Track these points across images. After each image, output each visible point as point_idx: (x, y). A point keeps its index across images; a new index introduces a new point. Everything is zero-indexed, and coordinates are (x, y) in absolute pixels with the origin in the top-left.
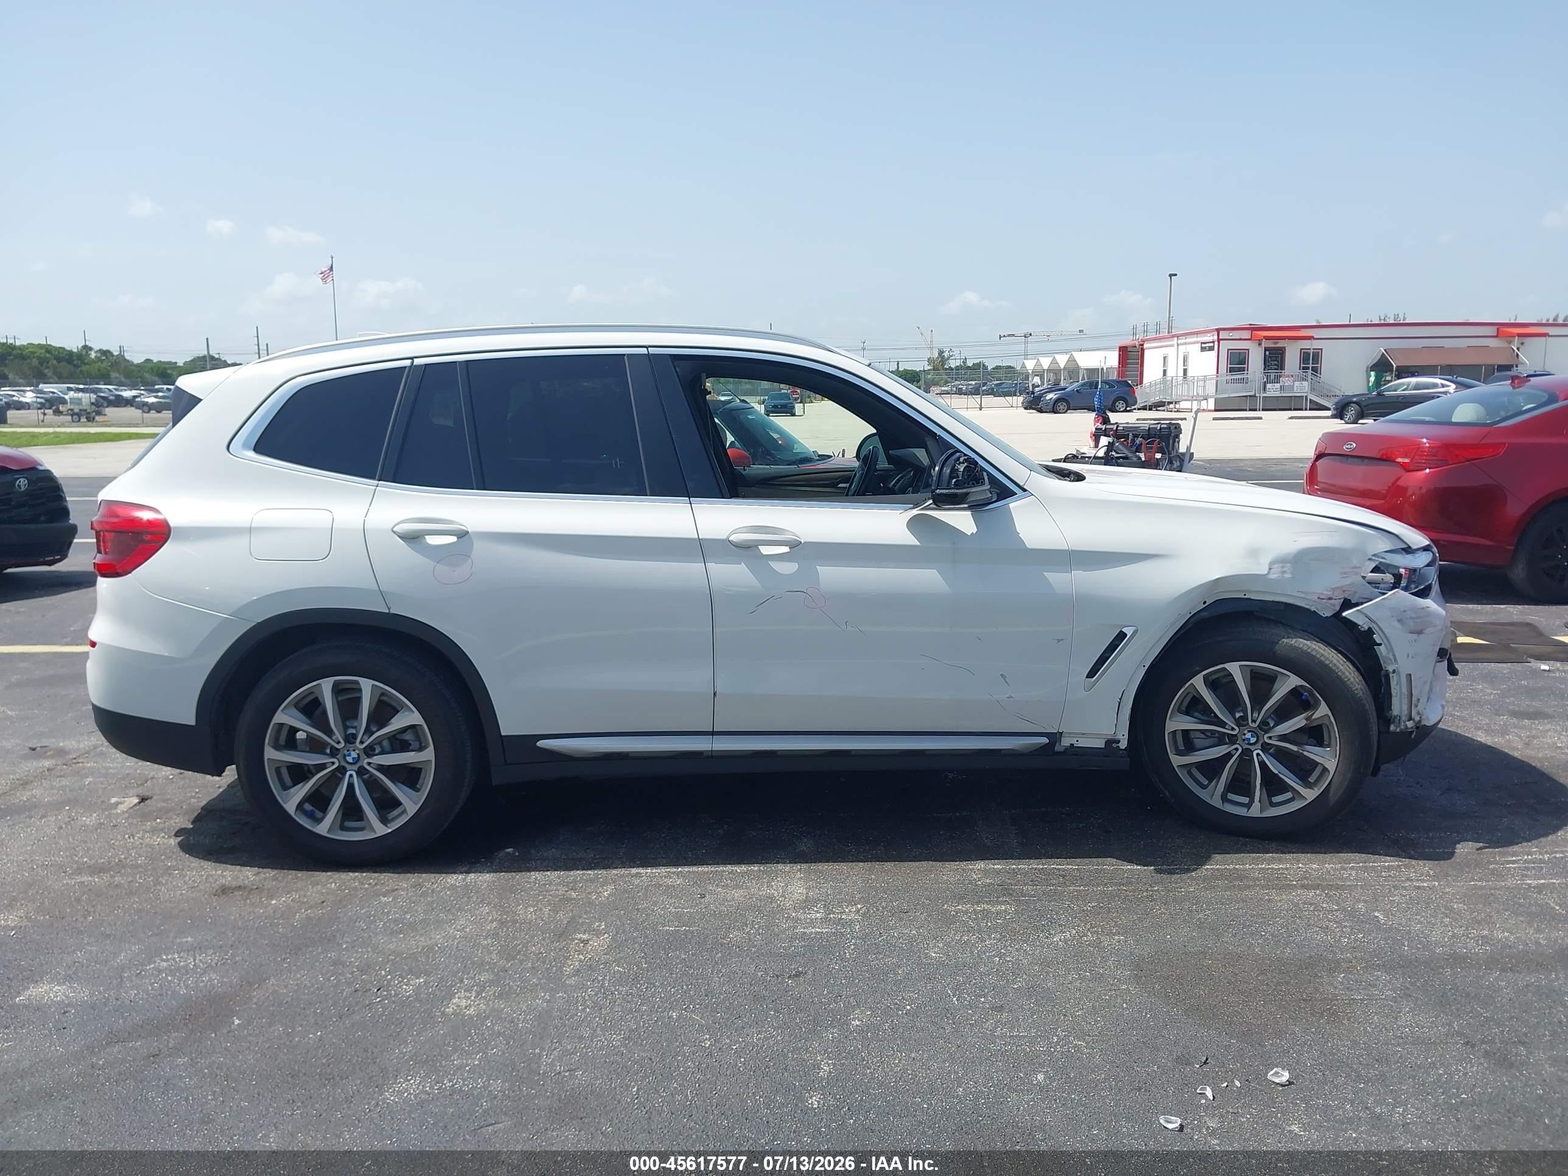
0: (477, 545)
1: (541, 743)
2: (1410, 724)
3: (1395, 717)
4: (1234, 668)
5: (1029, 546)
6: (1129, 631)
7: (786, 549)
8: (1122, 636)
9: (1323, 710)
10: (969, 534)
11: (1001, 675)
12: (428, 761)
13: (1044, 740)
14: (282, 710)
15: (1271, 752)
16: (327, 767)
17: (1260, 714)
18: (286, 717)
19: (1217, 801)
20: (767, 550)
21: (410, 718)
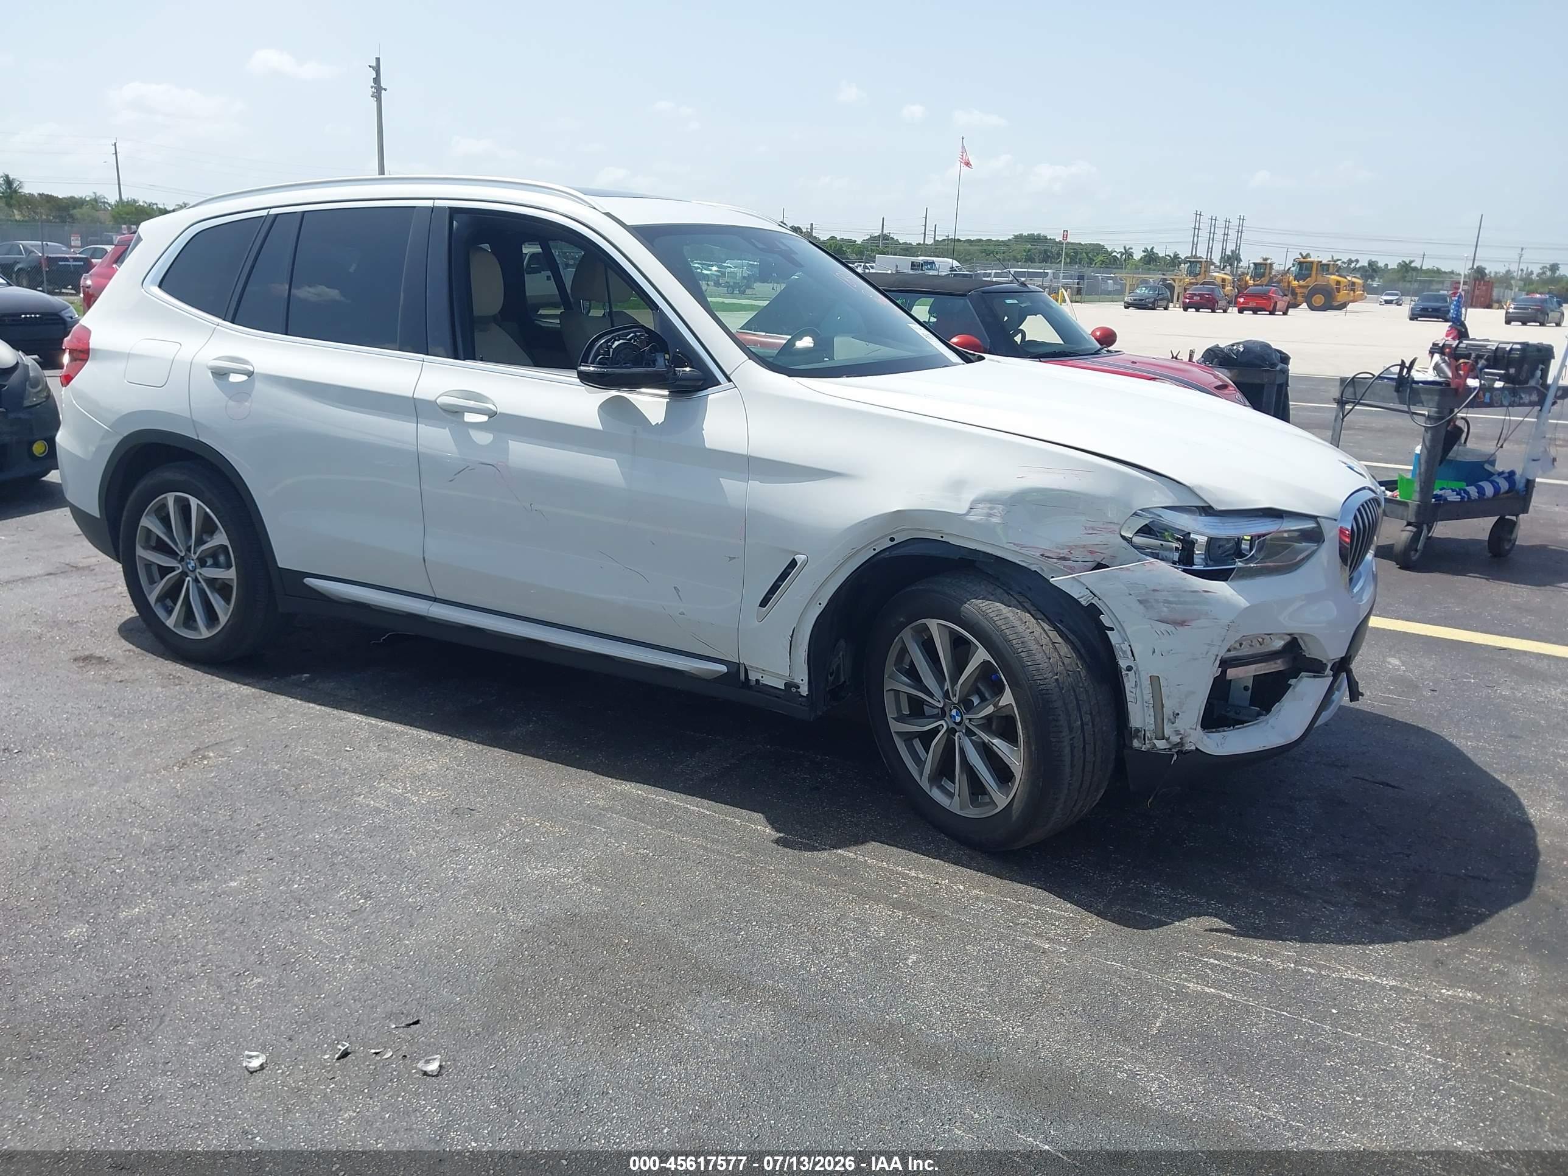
0: (259, 385)
1: (309, 581)
2: (1161, 744)
3: (1138, 730)
4: (933, 624)
5: (707, 445)
6: (800, 558)
7: (485, 418)
8: (793, 563)
9: (1007, 698)
10: (653, 424)
11: (675, 588)
12: (232, 579)
13: (723, 669)
14: (146, 515)
15: (973, 738)
16: (174, 571)
17: (958, 688)
18: (148, 522)
19: (924, 784)
20: (469, 418)
21: (221, 538)
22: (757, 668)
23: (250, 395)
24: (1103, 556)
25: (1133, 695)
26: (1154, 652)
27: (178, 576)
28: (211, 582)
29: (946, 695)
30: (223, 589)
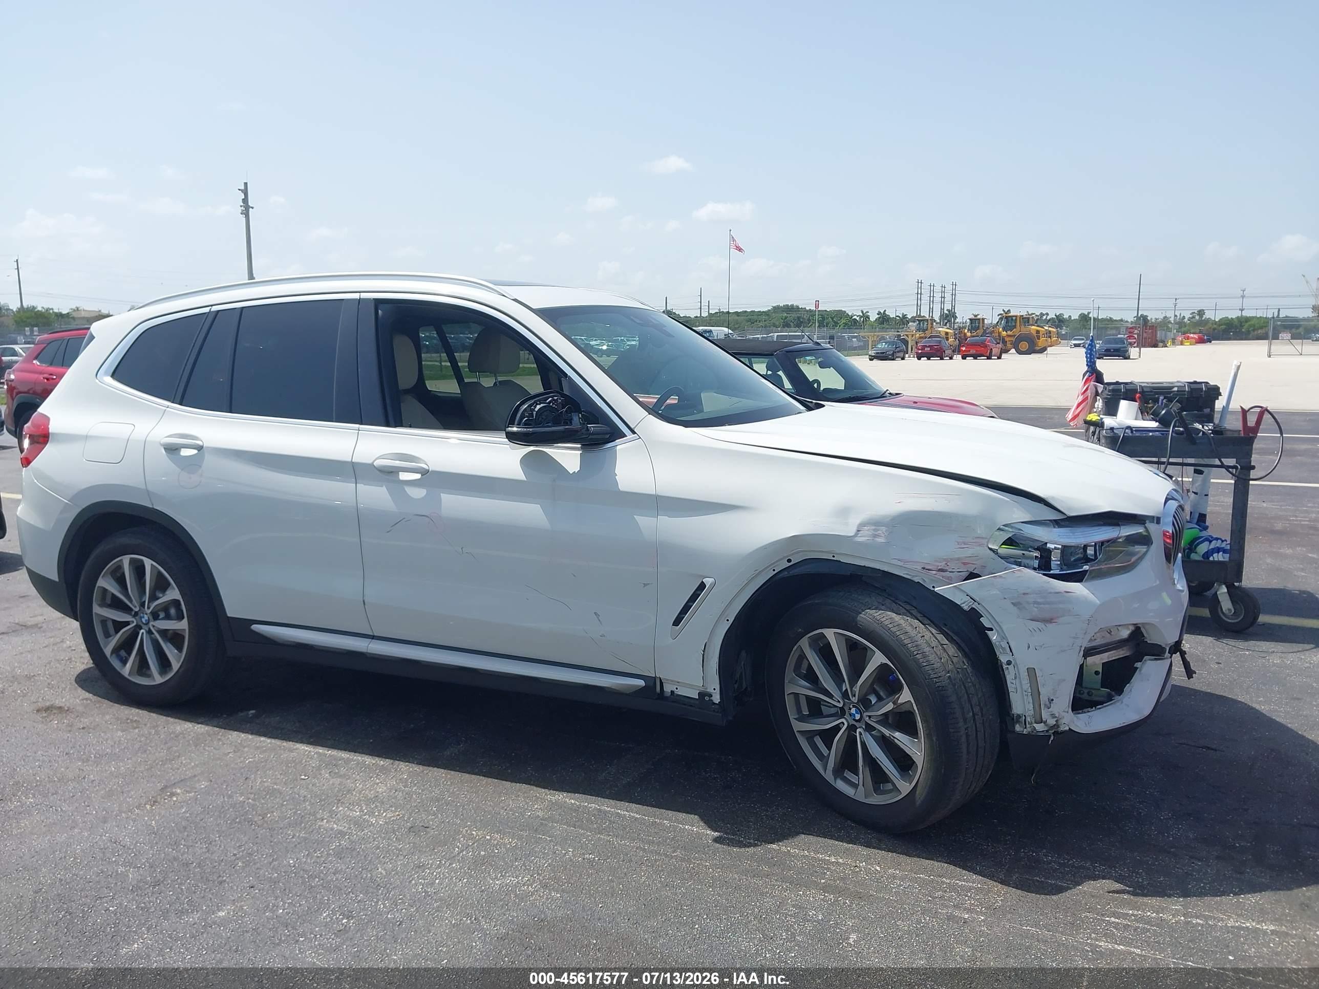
0: (208, 459)
1: (255, 627)
2: (1040, 727)
3: (1019, 716)
4: (830, 634)
5: (621, 488)
6: (708, 581)
7: (418, 476)
8: (702, 586)
9: (906, 696)
10: (571, 473)
11: (595, 613)
12: (184, 630)
13: (641, 683)
14: (103, 577)
15: (873, 733)
16: (129, 625)
17: (857, 689)
18: (105, 583)
19: (829, 776)
20: (404, 476)
21: (173, 594)
22: (672, 681)
23: (200, 467)
24: (975, 566)
25: (1014, 686)
26: (1029, 647)
27: (132, 630)
28: (164, 633)
29: (845, 695)
30: (175, 638)
